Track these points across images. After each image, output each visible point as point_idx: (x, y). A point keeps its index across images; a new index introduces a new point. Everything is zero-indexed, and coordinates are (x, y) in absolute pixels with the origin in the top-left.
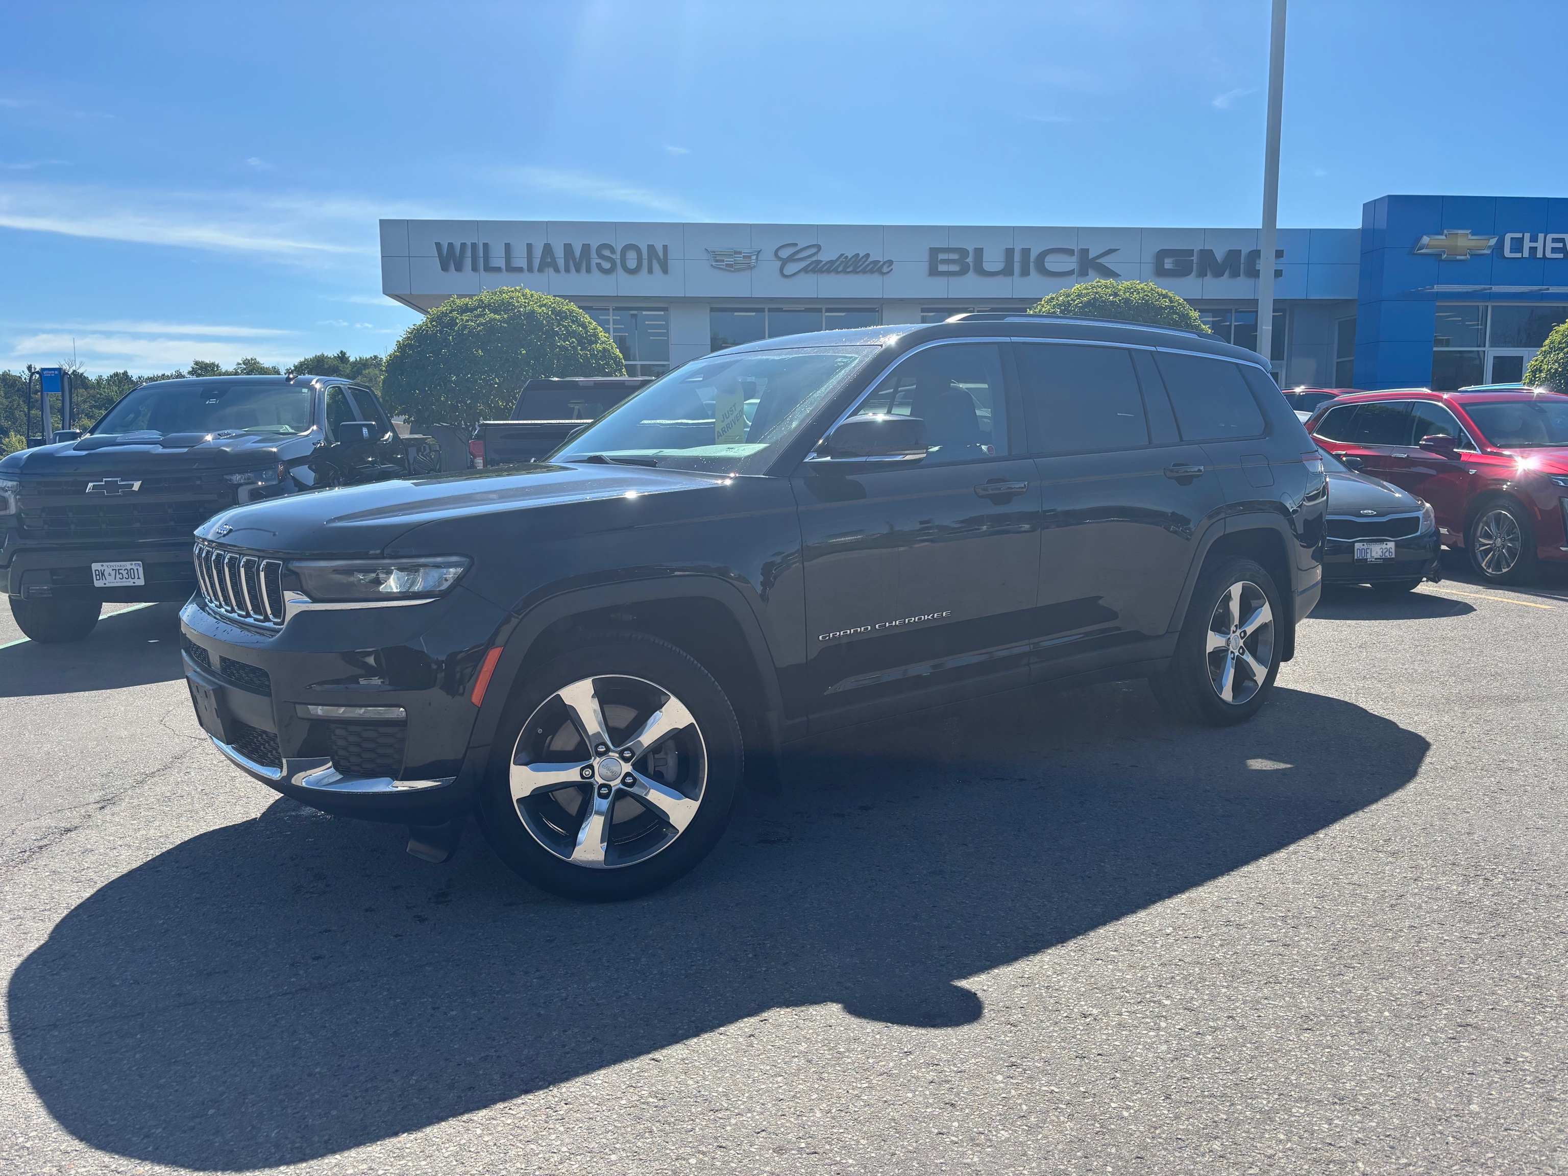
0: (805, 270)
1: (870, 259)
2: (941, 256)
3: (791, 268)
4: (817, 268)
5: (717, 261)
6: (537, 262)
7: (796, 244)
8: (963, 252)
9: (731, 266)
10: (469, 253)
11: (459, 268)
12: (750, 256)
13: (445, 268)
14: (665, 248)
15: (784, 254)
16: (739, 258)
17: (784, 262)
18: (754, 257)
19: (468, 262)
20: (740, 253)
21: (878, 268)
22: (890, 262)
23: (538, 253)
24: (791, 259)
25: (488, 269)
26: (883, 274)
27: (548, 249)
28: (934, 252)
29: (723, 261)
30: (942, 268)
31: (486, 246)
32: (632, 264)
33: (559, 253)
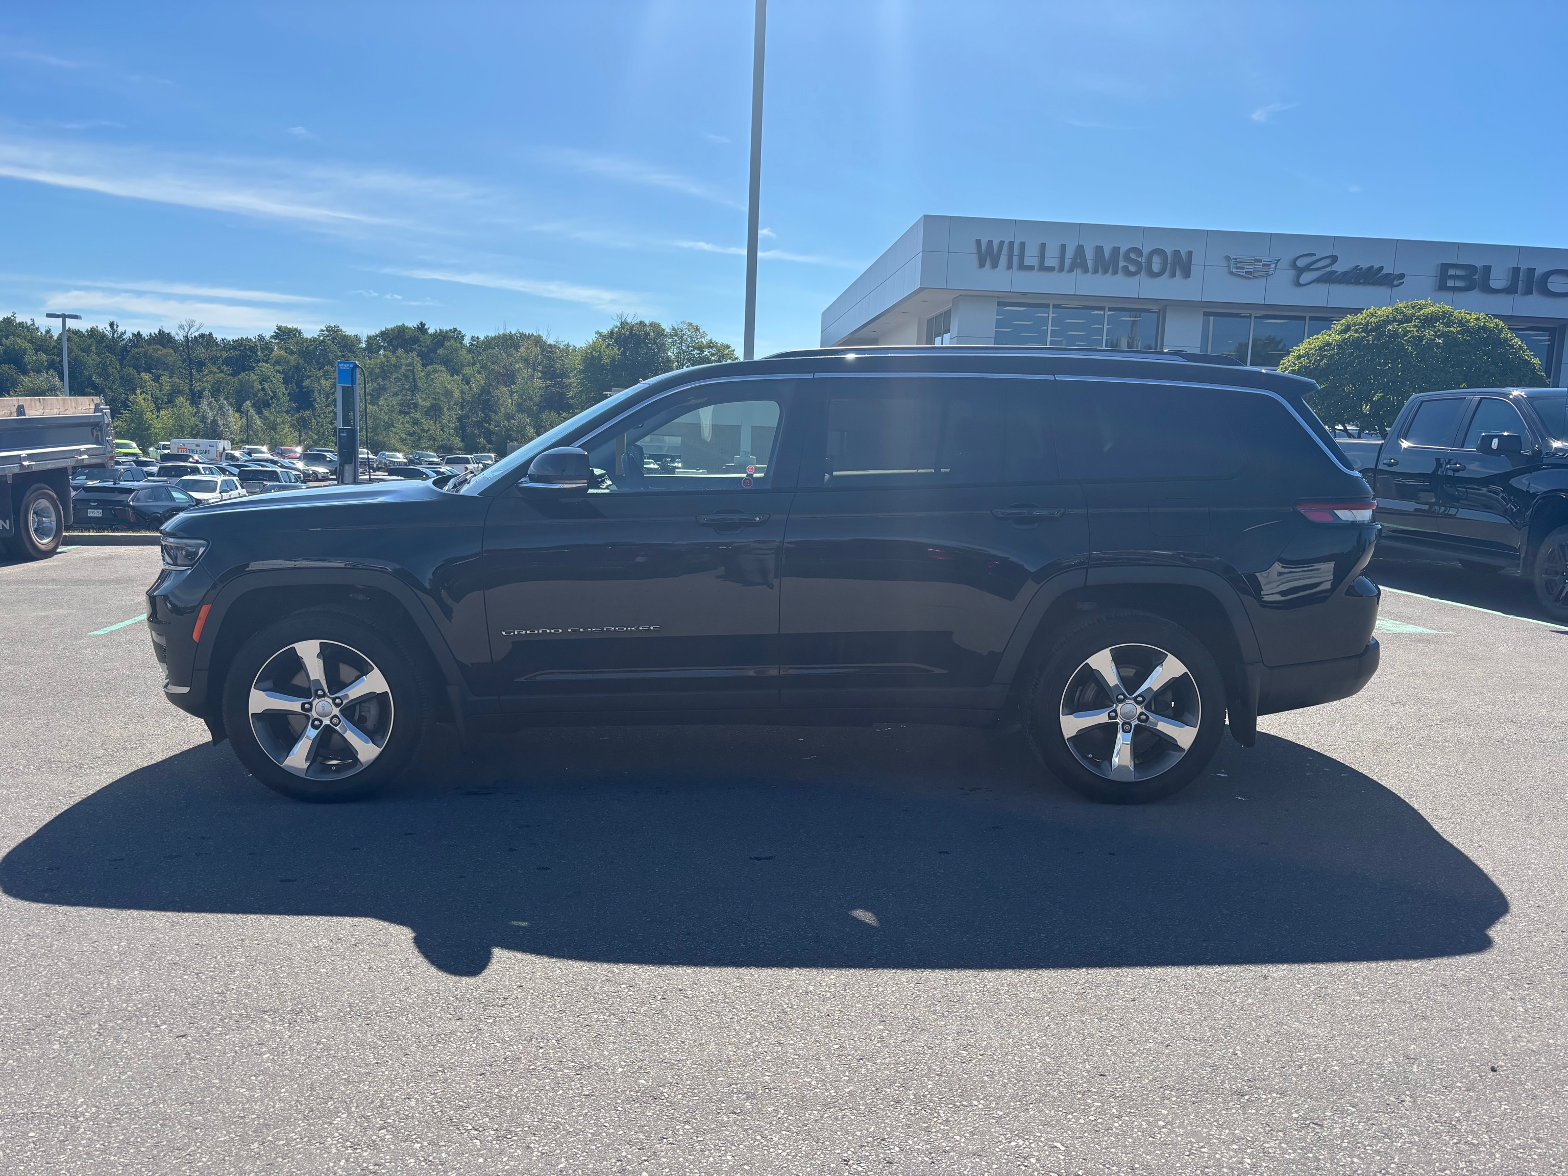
0: (1318, 280)
1: (1384, 272)
2: (1451, 272)
3: (1306, 277)
4: (1330, 278)
5: (1237, 268)
6: (1068, 262)
7: (1315, 255)
8: (1472, 269)
9: (1250, 273)
10: (1005, 251)
11: (995, 265)
12: (1269, 265)
13: (982, 265)
14: (1190, 254)
15: (1301, 263)
16: (1259, 266)
17: (1300, 271)
18: (1273, 266)
19: (1003, 260)
20: (1260, 261)
21: (1390, 281)
22: (1402, 276)
23: (1070, 253)
24: (1307, 268)
25: (1022, 267)
26: (1393, 286)
27: (1080, 249)
28: (1445, 267)
29: (1243, 268)
30: (1450, 283)
31: (1023, 245)
32: (1156, 268)
33: (1090, 254)
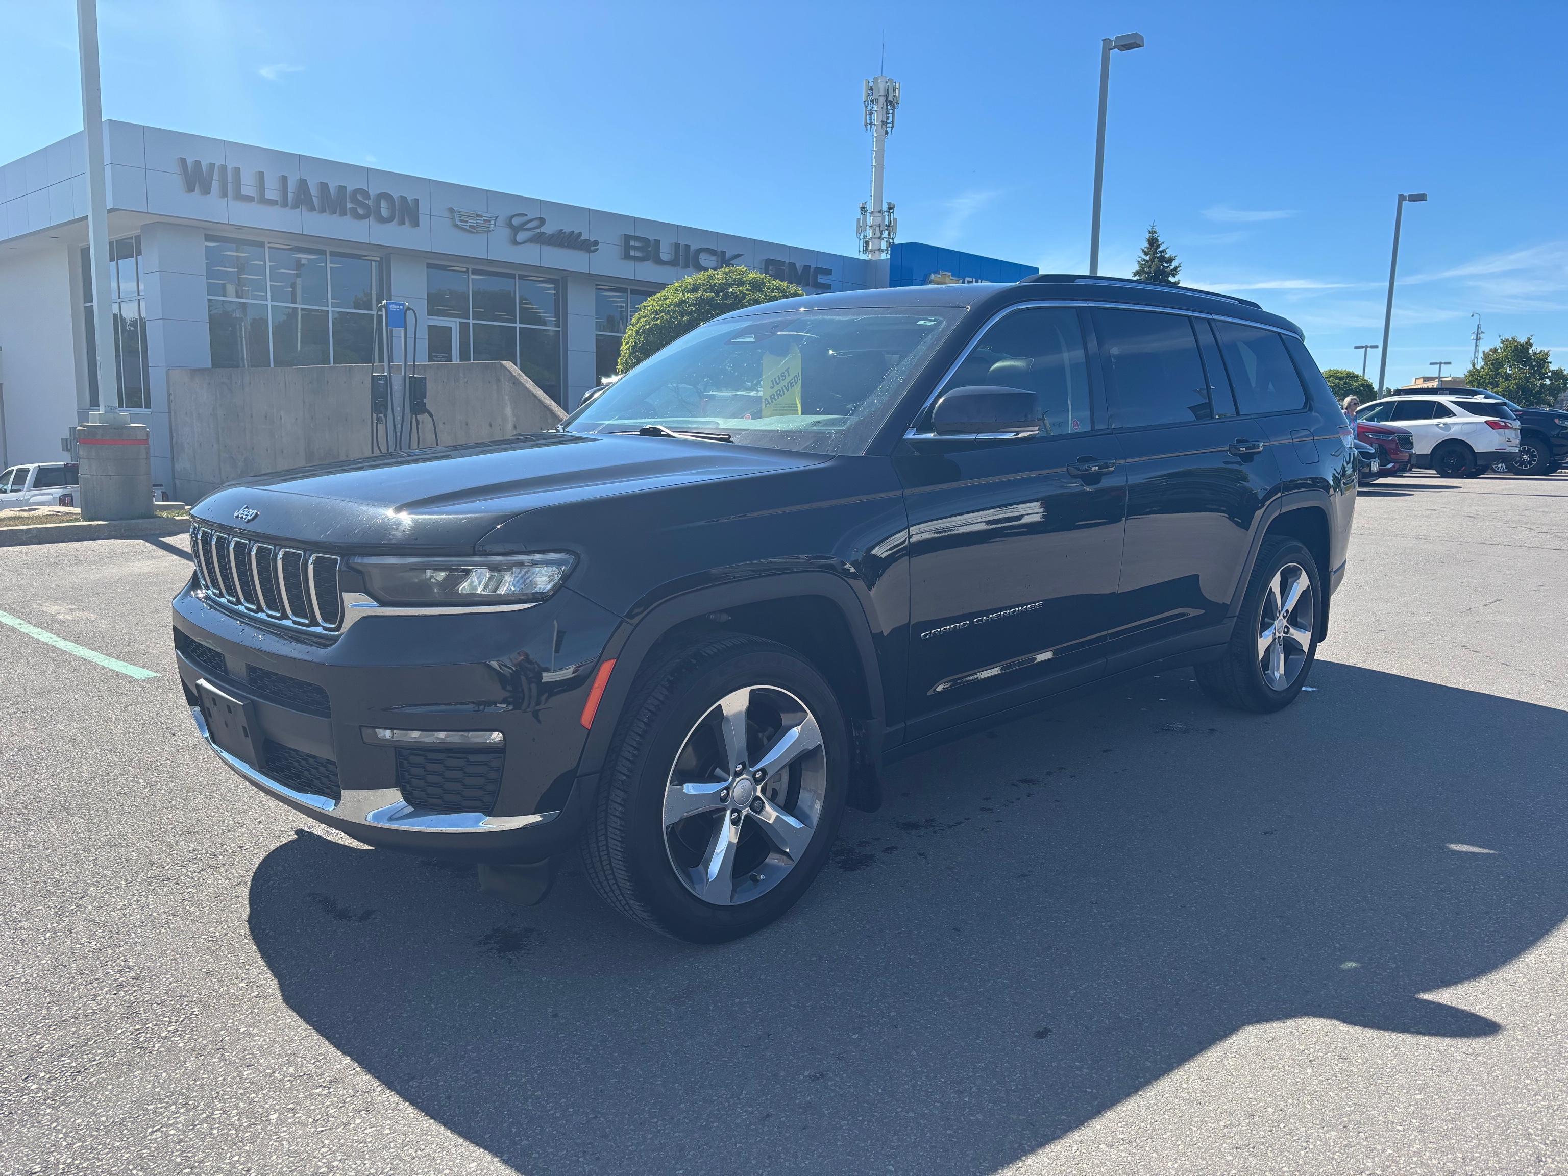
0: (531, 240)
1: (582, 238)
2: (632, 243)
3: (521, 236)
4: (540, 239)
5: (462, 221)
6: (290, 196)
7: (526, 215)
8: (645, 241)
9: (473, 227)
10: (216, 176)
11: (206, 191)
12: (489, 221)
13: (191, 189)
14: (417, 200)
15: (516, 221)
16: (481, 221)
17: (516, 230)
18: (493, 222)
19: (215, 186)
20: (481, 216)
21: (589, 246)
22: (596, 243)
23: (291, 187)
24: (522, 227)
25: (239, 197)
26: (590, 251)
27: (303, 183)
28: (627, 238)
29: (467, 222)
30: (632, 253)
31: (237, 171)
32: (384, 213)
33: (314, 191)
